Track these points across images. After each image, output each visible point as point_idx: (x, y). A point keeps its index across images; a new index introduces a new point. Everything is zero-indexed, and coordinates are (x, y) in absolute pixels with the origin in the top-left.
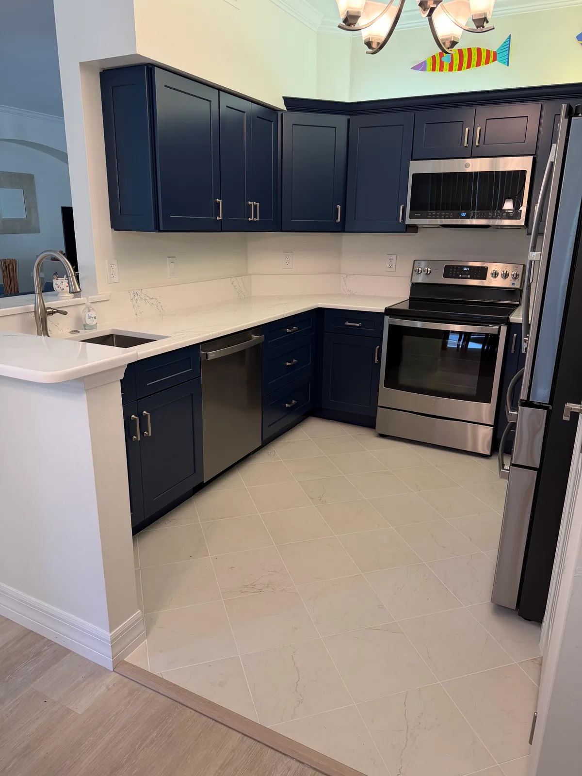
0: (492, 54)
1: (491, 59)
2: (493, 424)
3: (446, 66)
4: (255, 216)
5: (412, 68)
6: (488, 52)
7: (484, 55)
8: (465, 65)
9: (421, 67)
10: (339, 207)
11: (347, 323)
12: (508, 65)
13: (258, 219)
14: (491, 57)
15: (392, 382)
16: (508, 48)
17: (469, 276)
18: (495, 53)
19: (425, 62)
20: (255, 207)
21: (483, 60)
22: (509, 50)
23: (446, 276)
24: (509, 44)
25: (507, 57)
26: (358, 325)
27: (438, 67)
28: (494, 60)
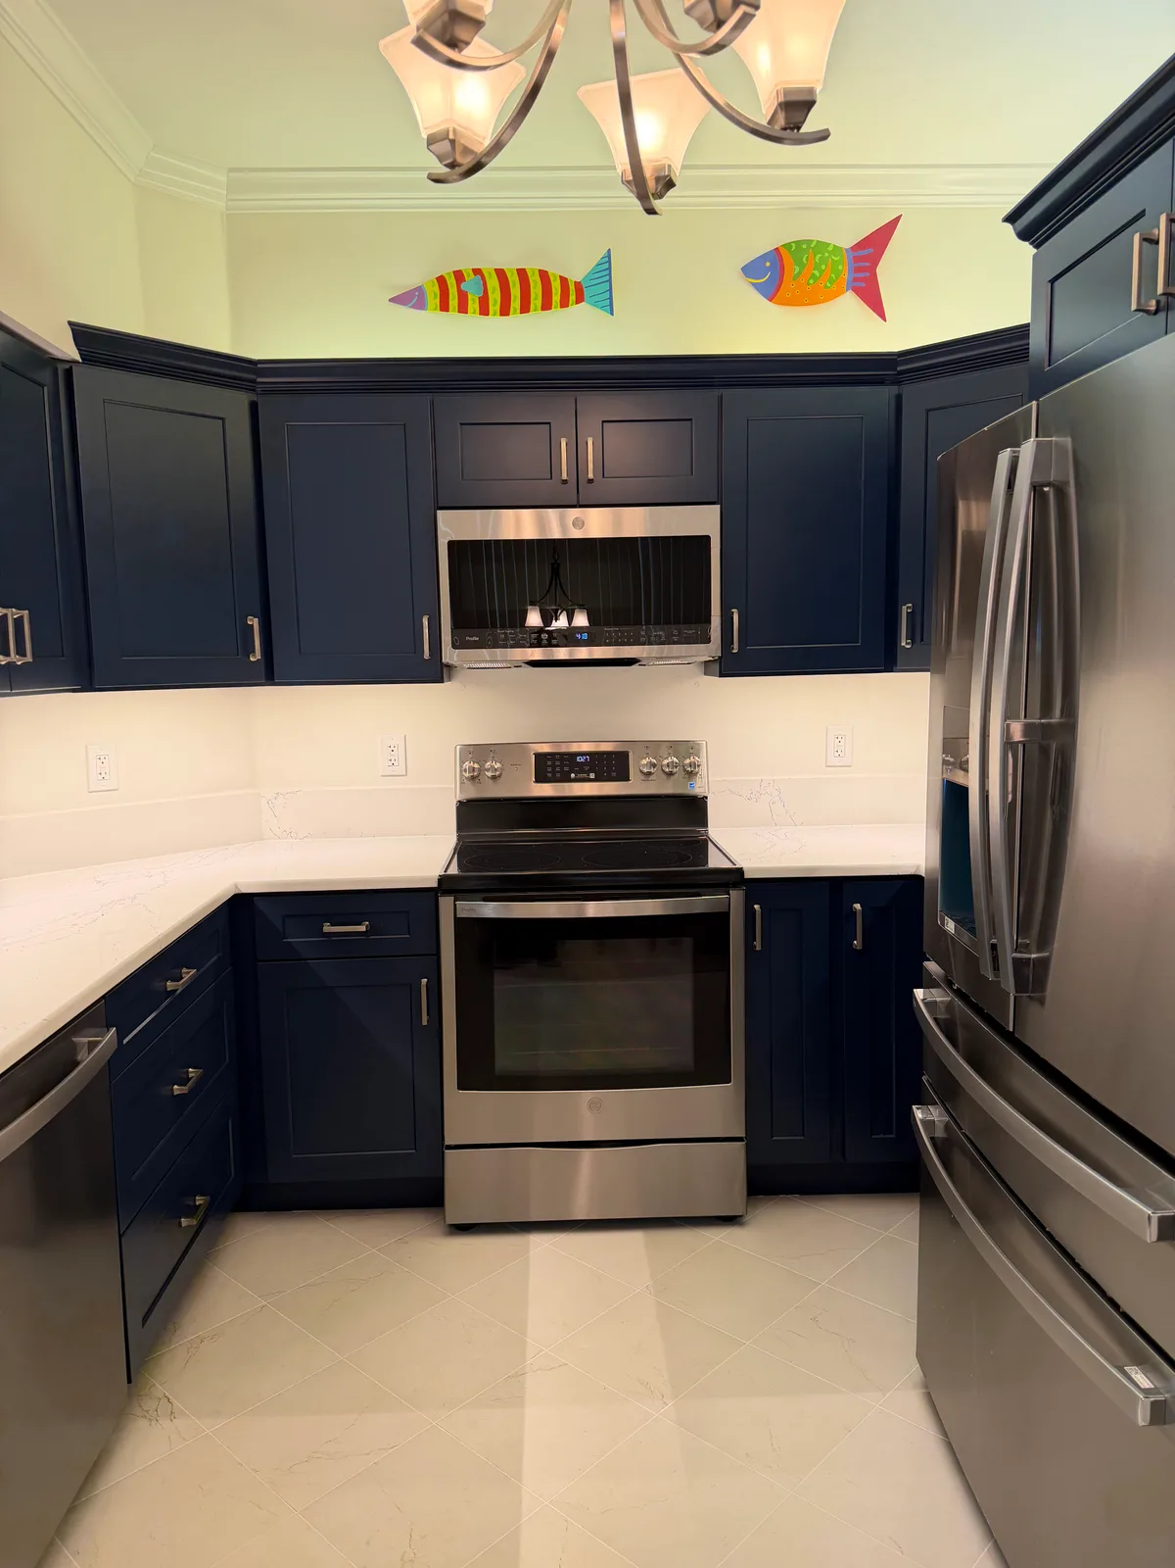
0: (572, 288)
1: (573, 297)
2: (742, 1134)
3: (473, 304)
4: (21, 652)
5: (390, 300)
6: (564, 281)
7: (556, 286)
8: (516, 303)
9: (412, 298)
10: (254, 622)
11: (327, 928)
12: (612, 314)
13: (29, 658)
14: (573, 293)
15: (479, 1074)
16: (607, 278)
17: (592, 776)
18: (578, 286)
19: (420, 290)
20: (19, 622)
21: (556, 298)
22: (610, 281)
23: (540, 778)
24: (610, 268)
25: (607, 295)
26: (362, 928)
27: (453, 301)
28: (580, 299)
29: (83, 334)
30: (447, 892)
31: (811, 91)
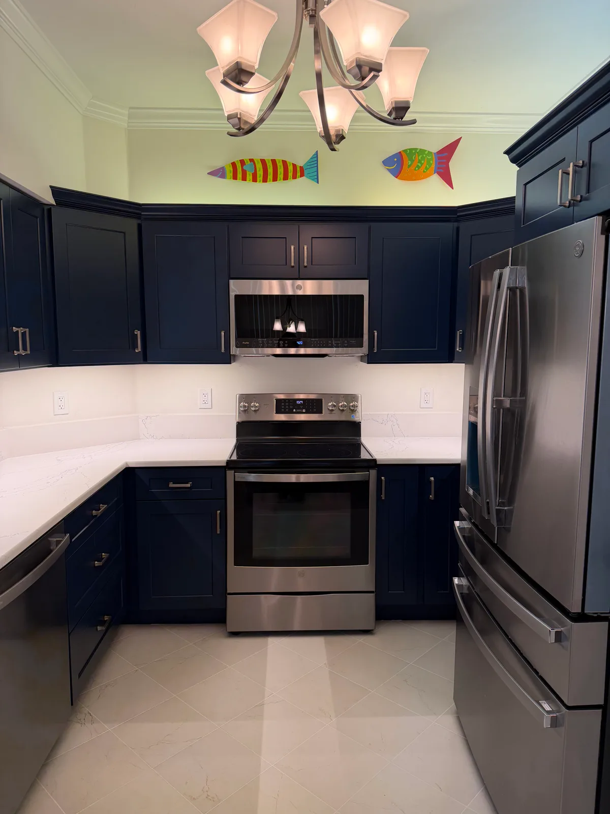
0: (298, 169)
1: (299, 174)
2: (374, 590)
3: (249, 176)
4: (25, 349)
5: (208, 174)
6: (294, 166)
7: (291, 168)
8: (270, 176)
9: (219, 173)
10: (138, 333)
11: (171, 485)
12: (318, 182)
13: (29, 352)
14: (298, 172)
15: (245, 558)
16: (316, 165)
17: (304, 411)
18: (301, 168)
19: (223, 169)
20: (24, 334)
21: (290, 174)
22: (317, 166)
23: (278, 411)
24: (317, 160)
25: (316, 173)
26: (189, 485)
27: (240, 175)
28: (302, 175)
29: (57, 192)
30: (231, 469)
31: (408, 102)
